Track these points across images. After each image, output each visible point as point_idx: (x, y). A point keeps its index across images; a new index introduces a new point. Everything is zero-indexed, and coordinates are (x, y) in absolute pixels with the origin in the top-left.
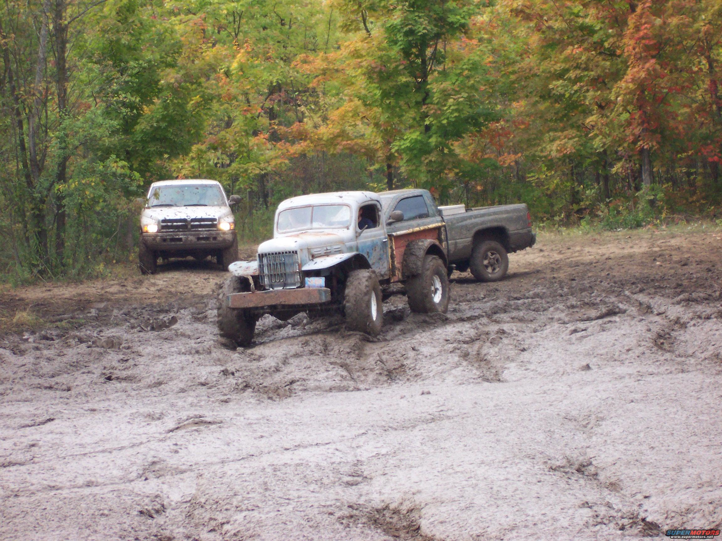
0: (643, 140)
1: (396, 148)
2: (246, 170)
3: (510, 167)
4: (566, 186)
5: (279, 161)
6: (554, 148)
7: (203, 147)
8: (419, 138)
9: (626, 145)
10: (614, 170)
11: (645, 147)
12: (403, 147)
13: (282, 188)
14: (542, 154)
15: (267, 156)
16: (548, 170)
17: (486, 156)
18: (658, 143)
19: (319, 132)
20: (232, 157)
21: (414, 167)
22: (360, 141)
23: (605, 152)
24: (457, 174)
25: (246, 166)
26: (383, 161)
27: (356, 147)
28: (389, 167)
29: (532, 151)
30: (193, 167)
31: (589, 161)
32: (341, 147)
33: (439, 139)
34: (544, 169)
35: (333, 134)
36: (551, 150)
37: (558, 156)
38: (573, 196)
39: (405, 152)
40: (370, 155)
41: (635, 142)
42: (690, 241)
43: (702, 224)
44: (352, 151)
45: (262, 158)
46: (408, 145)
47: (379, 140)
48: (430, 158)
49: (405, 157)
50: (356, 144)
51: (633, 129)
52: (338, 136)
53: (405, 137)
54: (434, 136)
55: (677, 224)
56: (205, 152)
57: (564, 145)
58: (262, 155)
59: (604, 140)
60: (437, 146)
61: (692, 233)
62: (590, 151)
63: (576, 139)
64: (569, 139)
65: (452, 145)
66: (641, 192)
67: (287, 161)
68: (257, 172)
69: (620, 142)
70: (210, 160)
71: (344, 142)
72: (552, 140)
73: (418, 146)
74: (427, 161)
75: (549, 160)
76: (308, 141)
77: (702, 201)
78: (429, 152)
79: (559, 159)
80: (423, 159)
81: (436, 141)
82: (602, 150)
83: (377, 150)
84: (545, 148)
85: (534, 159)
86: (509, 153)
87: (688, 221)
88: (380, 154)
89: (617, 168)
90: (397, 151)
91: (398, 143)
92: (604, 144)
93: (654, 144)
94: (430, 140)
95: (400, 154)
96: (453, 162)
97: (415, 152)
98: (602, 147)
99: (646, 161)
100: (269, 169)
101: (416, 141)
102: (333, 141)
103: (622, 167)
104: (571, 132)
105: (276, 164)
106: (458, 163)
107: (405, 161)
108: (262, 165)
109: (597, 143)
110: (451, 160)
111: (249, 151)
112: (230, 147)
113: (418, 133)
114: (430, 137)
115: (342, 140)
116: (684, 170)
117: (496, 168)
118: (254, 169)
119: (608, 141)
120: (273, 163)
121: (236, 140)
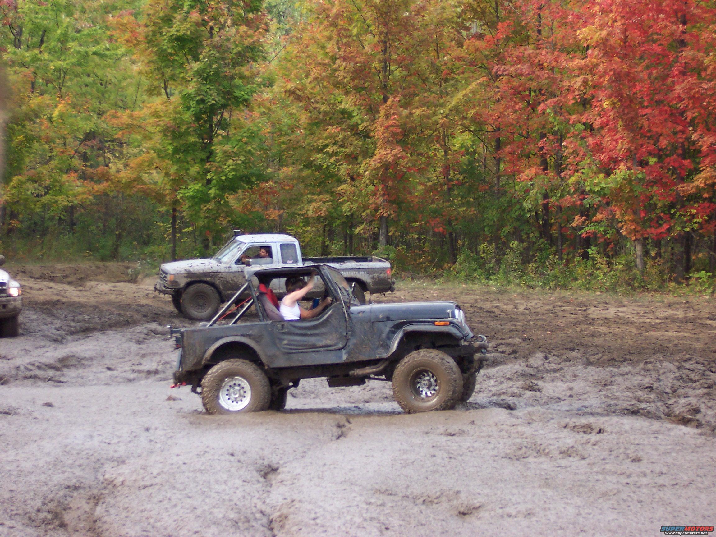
0: (383, 208)
1: (181, 195)
2: (56, 202)
3: (274, 220)
4: (318, 241)
5: (84, 196)
6: (311, 208)
7: (23, 178)
8: (201, 189)
9: (368, 211)
10: (357, 231)
11: (385, 215)
12: (187, 195)
13: (86, 219)
14: (300, 212)
15: (76, 192)
16: (304, 226)
17: (255, 210)
18: (395, 212)
19: (119, 176)
20: (47, 189)
21: (194, 213)
22: (152, 186)
23: (352, 215)
24: (229, 221)
25: (56, 198)
26: (170, 205)
27: (148, 191)
28: (175, 210)
29: (293, 209)
30: (13, 194)
31: (338, 222)
32: (136, 190)
33: (218, 192)
34: (301, 225)
35: (130, 178)
36: (308, 210)
37: (314, 216)
38: (324, 249)
39: (188, 199)
40: (159, 198)
41: (377, 210)
42: (412, 295)
43: (424, 282)
44: (146, 194)
45: (71, 192)
46: (191, 194)
47: (168, 187)
48: (208, 206)
49: (188, 204)
50: (149, 188)
51: (376, 199)
52: (134, 180)
53: (189, 187)
54: (213, 189)
55: (404, 280)
56: (25, 183)
57: (319, 207)
58: (71, 190)
59: (351, 206)
60: (214, 198)
61: (414, 289)
62: (339, 213)
63: (330, 203)
64: (324, 202)
65: (227, 197)
66: (377, 251)
67: (91, 197)
68: (65, 203)
69: (365, 207)
70: (28, 190)
71: (139, 186)
72: (310, 202)
73: (199, 195)
74: (205, 208)
75: (306, 218)
76: (109, 183)
77: (427, 264)
78: (208, 202)
79: (314, 218)
80: (202, 206)
81: (215, 194)
82: (349, 214)
83: (165, 195)
84: (303, 207)
85: (293, 215)
86: (275, 209)
87: (413, 279)
88: (168, 198)
89: (358, 230)
90: (181, 198)
91: (182, 191)
92: (351, 209)
93: (392, 212)
94: (210, 192)
95: (184, 201)
96: (227, 212)
97: (196, 200)
98: (350, 211)
99: (384, 226)
100: (76, 202)
101: (198, 191)
102: (130, 184)
103: (363, 229)
104: (327, 197)
105: (82, 199)
106: (230, 213)
107: (187, 206)
108: (70, 198)
109: (345, 208)
110: (225, 210)
111: (61, 186)
112: (46, 180)
113: (200, 185)
114: (210, 189)
115: (138, 184)
116: (416, 236)
117: (262, 220)
118: (63, 201)
119: (355, 206)
120: (80, 197)
121: (51, 175)
